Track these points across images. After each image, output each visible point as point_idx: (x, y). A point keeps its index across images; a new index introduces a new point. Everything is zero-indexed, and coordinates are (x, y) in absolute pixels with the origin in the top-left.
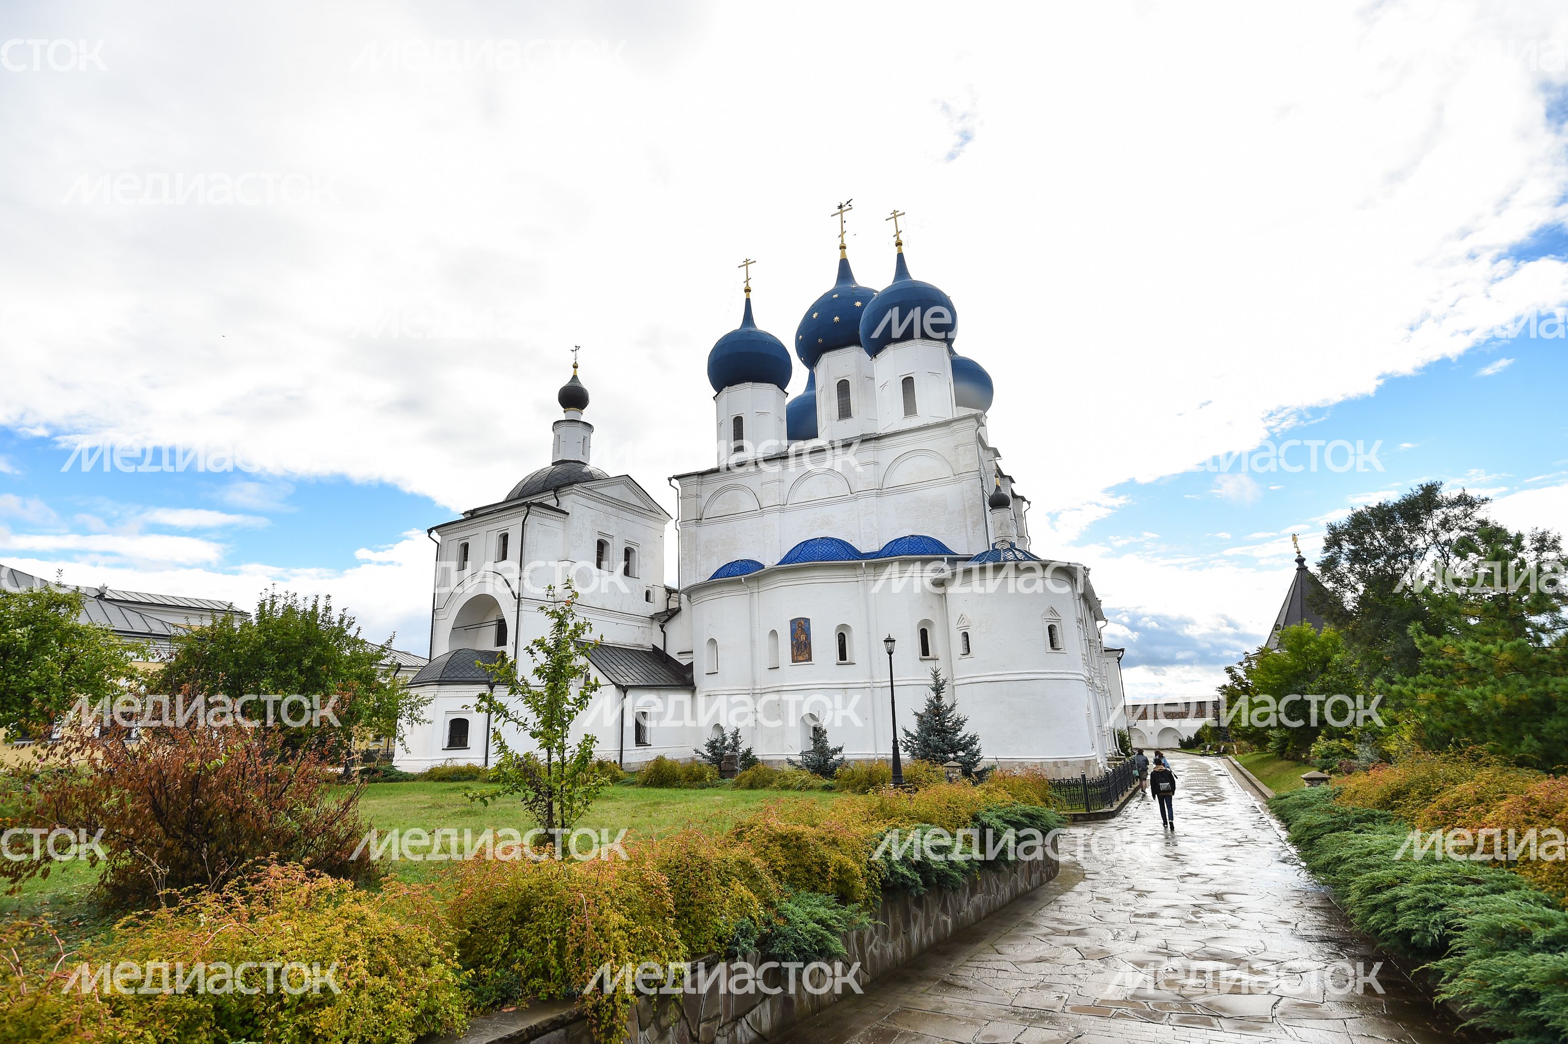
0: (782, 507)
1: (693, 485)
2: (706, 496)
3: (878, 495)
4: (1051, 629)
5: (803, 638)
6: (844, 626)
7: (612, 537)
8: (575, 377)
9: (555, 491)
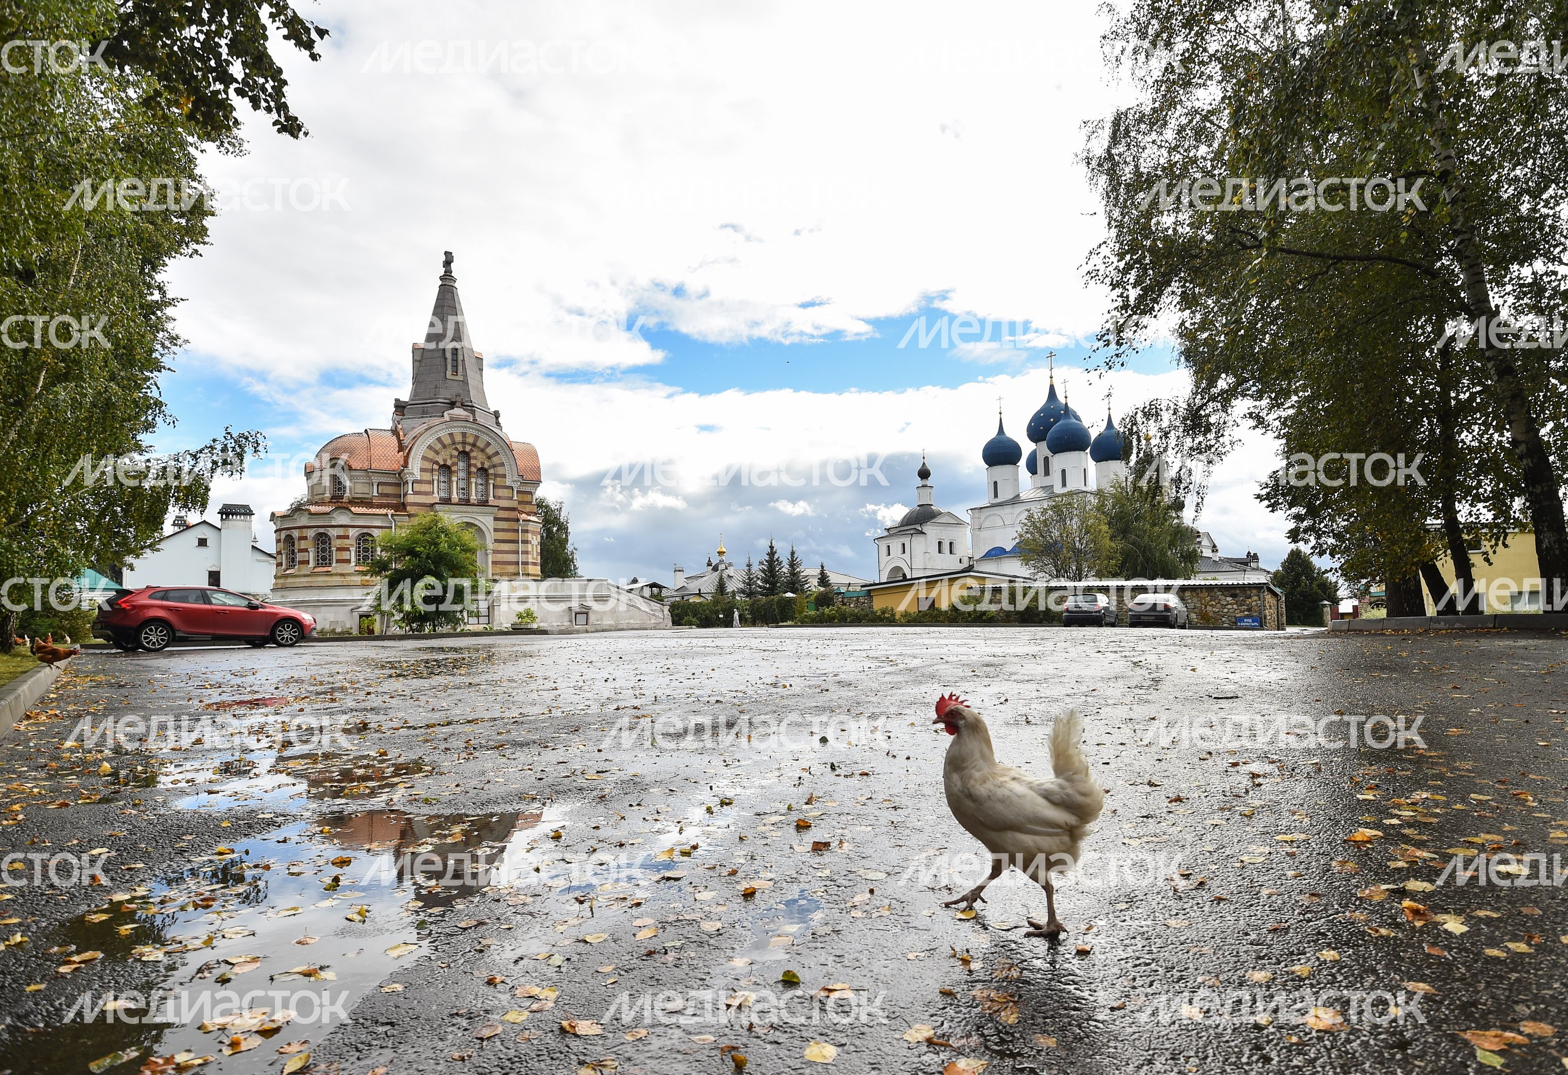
0: (1013, 525)
1: (977, 512)
2: (983, 518)
7: (944, 539)
8: (924, 464)
9: (925, 523)
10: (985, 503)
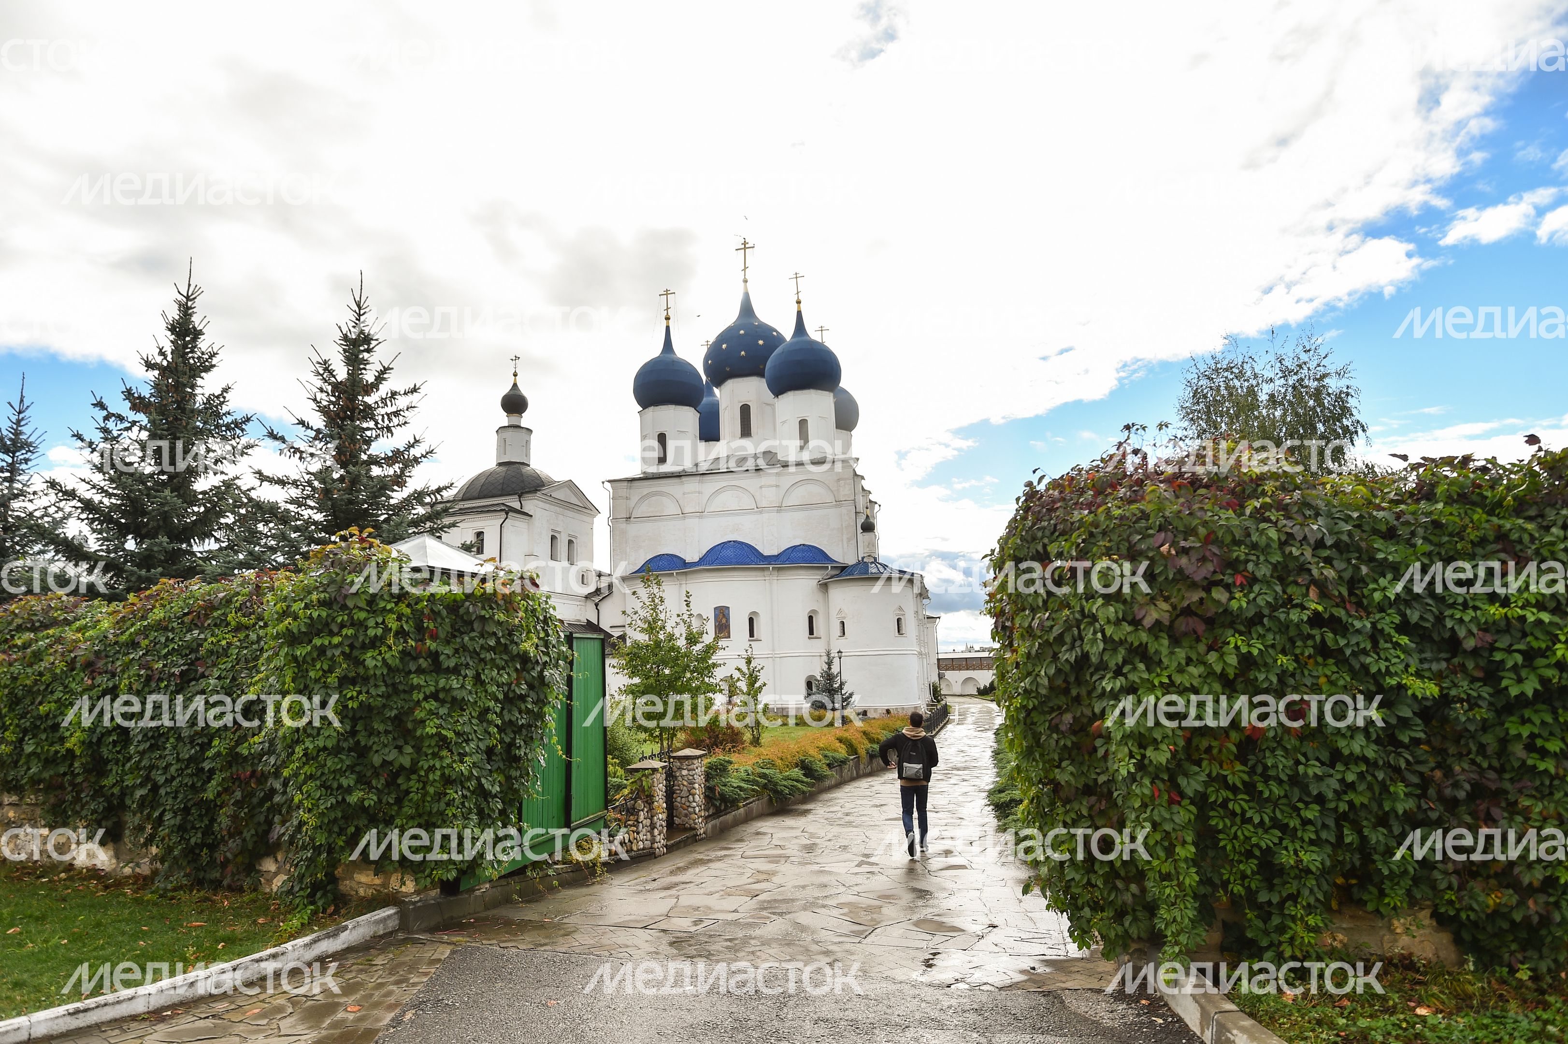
0: (701, 514)
1: (623, 487)
2: (635, 499)
3: (778, 511)
4: (899, 620)
5: (724, 621)
6: (754, 613)
7: (559, 532)
8: (515, 385)
9: (520, 497)
10: (635, 471)
